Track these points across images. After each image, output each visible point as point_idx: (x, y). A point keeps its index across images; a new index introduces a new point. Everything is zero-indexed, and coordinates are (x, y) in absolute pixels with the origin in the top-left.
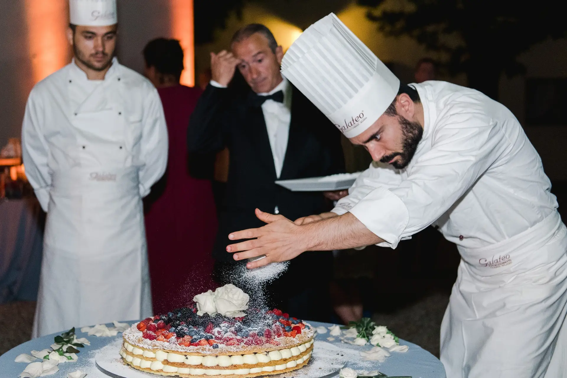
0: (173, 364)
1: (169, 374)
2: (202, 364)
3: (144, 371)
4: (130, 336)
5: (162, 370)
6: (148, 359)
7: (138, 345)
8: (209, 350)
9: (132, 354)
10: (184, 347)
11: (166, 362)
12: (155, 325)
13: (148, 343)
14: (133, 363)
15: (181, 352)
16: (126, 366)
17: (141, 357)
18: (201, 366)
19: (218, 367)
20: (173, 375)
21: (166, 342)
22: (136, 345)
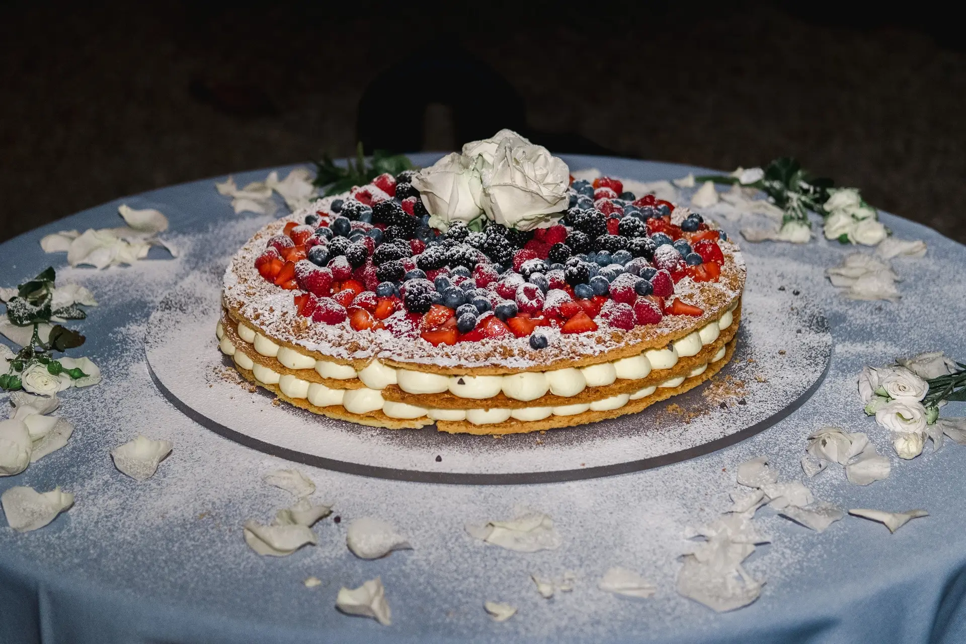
0: (420, 399)
1: (406, 425)
2: (501, 391)
3: (324, 416)
4: (260, 311)
5: (381, 412)
6: (336, 384)
7: (298, 342)
8: (523, 353)
9: (275, 363)
10: (448, 349)
11: (396, 392)
12: (326, 274)
13: (330, 338)
14: (283, 387)
15: (445, 368)
16: (257, 397)
17: (312, 375)
18: (501, 400)
19: (549, 398)
20: (419, 425)
21: (380, 331)
22: (294, 343)
